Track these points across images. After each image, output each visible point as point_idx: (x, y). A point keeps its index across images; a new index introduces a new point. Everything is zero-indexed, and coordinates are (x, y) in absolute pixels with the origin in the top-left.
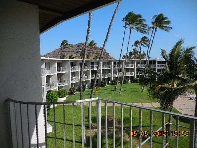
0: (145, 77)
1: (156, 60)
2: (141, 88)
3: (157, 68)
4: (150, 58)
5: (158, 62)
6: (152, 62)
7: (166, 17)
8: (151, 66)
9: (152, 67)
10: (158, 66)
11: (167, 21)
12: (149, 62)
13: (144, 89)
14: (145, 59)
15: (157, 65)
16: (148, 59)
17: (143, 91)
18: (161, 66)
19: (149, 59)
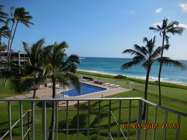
0: (7, 70)
1: (18, 53)
2: (3, 83)
3: (20, 61)
4: (12, 50)
5: (20, 54)
6: (14, 54)
7: (28, 12)
8: (13, 59)
9: (15, 60)
10: (21, 59)
11: (28, 16)
12: (11, 54)
13: (6, 83)
14: (6, 51)
15: (20, 57)
16: (9, 52)
17: (5, 85)
18: (23, 59)
19: (11, 52)
